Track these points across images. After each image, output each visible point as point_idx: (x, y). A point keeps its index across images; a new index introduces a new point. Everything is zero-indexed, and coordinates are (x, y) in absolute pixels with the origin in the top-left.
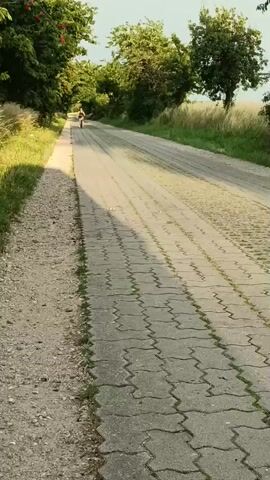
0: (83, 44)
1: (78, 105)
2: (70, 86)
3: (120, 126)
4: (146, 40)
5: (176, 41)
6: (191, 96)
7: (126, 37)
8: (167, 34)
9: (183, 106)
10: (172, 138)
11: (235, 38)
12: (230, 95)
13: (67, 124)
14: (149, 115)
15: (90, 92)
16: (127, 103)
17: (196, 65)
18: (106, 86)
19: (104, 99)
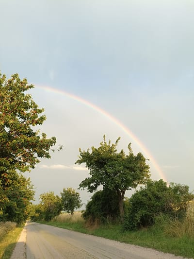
0: (31, 201)
1: (30, 217)
2: (27, 213)
3: (42, 223)
4: (50, 197)
5: (57, 197)
6: (62, 212)
7: (44, 197)
8: (55, 195)
9: (60, 215)
10: (57, 226)
11: (73, 195)
12: (72, 211)
13: (26, 224)
14: (50, 219)
15: (33, 213)
16: (44, 216)
17: (63, 204)
18: (38, 211)
19: (37, 215)
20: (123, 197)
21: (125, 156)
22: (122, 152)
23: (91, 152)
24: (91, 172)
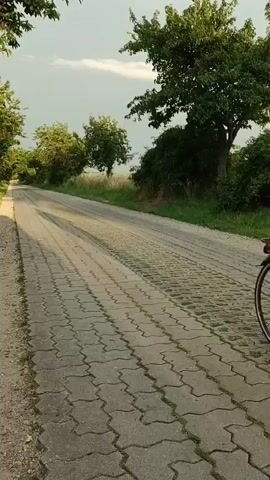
0: (17, 138)
1: (16, 176)
2: (10, 164)
3: (43, 188)
4: (58, 135)
5: (76, 136)
6: (87, 169)
7: (44, 134)
8: (70, 131)
9: (82, 175)
10: (77, 195)
11: (112, 134)
12: (110, 168)
13: (10, 188)
14: (61, 181)
15: (23, 167)
16: (48, 174)
17: (90, 150)
18: (33, 163)
19: (32, 171)
20: (230, 144)
21: (256, 38)
22: (248, 25)
23: (163, 23)
24: (159, 78)
